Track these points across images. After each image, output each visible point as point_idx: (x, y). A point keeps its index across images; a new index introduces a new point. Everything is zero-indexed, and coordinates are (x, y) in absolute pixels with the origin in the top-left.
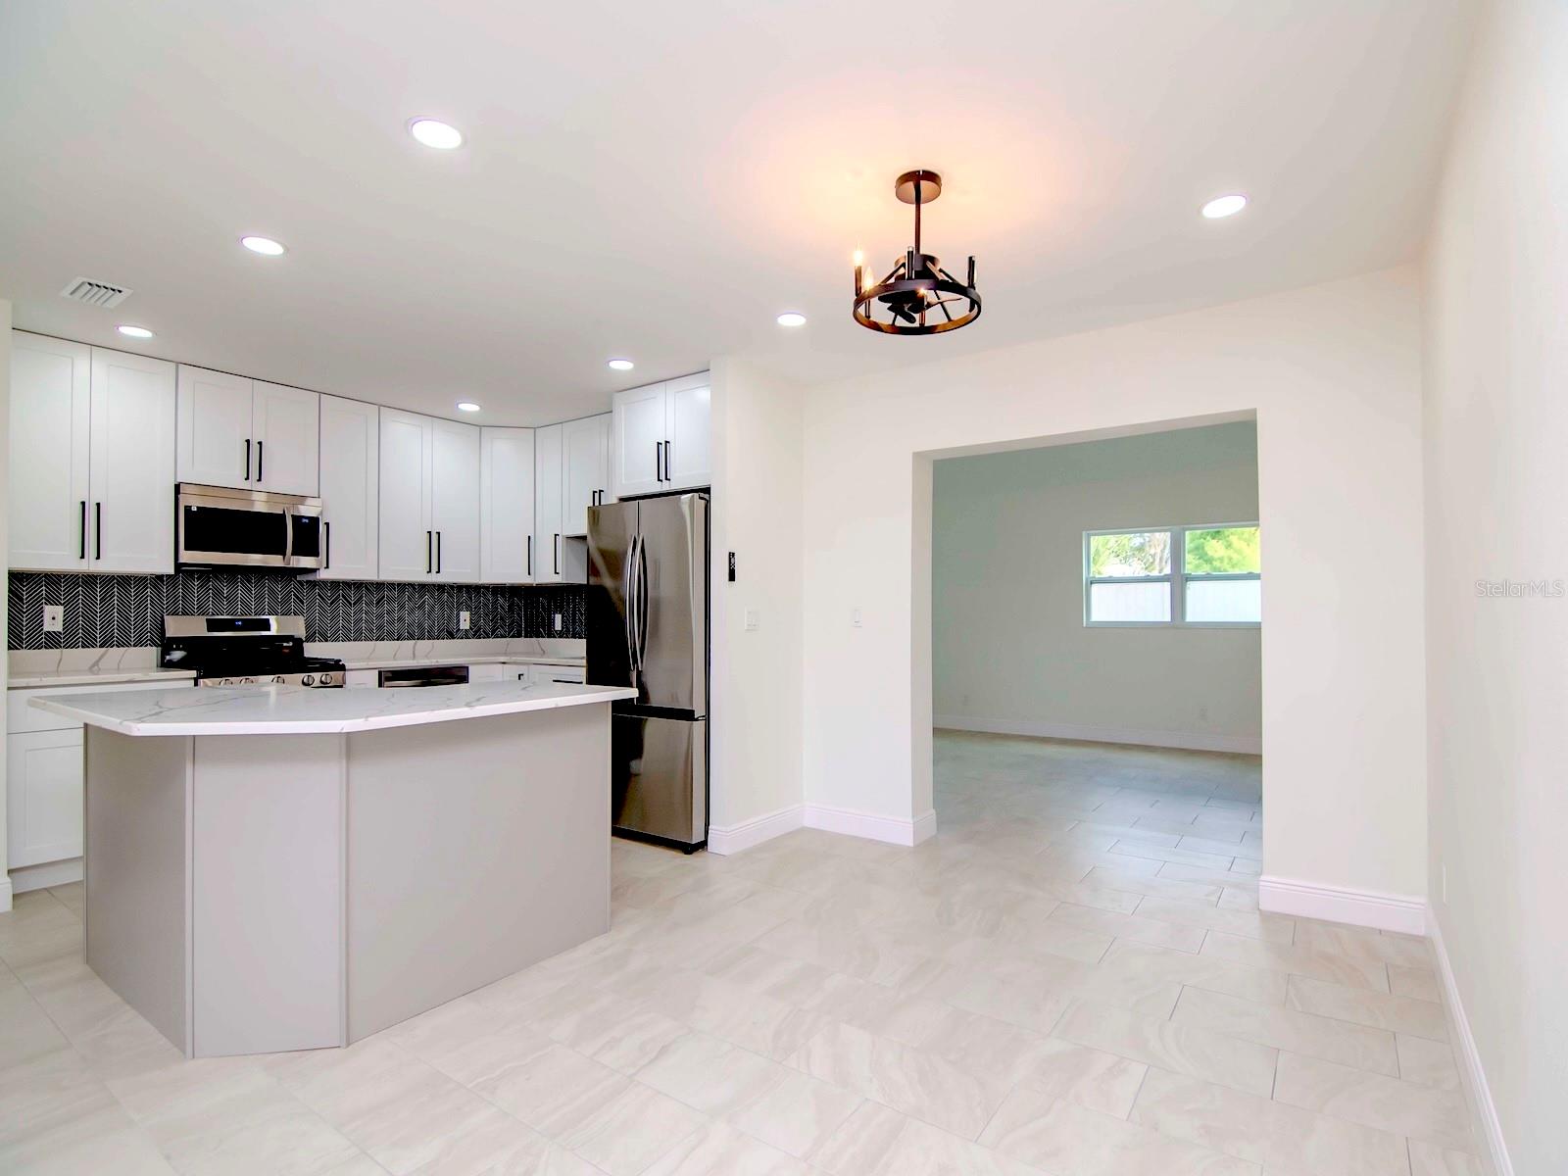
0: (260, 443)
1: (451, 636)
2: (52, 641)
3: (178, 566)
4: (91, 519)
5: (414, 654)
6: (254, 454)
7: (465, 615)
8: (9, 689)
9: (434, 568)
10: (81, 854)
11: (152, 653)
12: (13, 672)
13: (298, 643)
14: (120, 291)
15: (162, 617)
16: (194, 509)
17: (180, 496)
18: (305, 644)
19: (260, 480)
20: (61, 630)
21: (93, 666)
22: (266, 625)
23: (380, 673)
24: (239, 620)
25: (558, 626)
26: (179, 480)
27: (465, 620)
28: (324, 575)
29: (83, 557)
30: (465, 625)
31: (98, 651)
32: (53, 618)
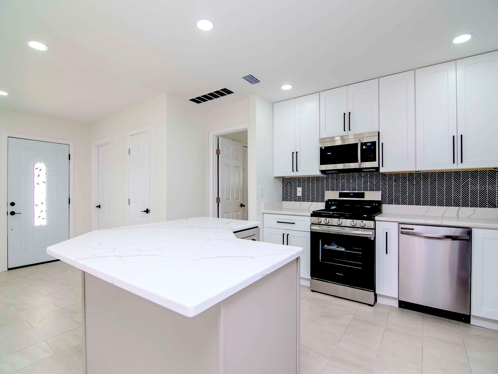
6: (347, 119)
22: (362, 195)
24: (352, 193)
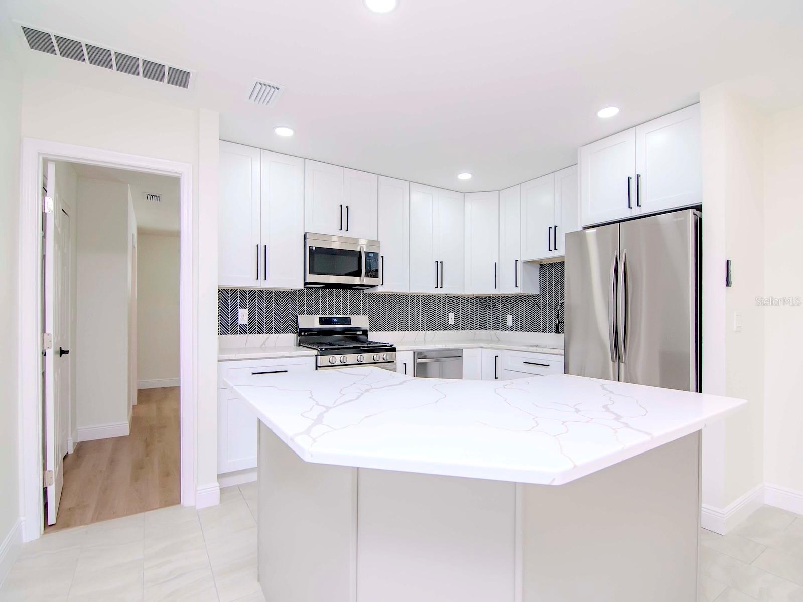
0: (347, 207)
1: (444, 329)
2: (243, 330)
3: (305, 284)
4: (262, 254)
5: (425, 340)
7: (451, 315)
8: (219, 361)
9: (439, 285)
10: (256, 466)
11: (292, 337)
12: (222, 350)
13: (365, 332)
14: (278, 89)
15: (297, 316)
16: (314, 248)
17: (307, 241)
18: (368, 333)
19: (347, 230)
20: (247, 323)
21: (262, 345)
23: (414, 352)
25: (510, 323)
26: (306, 231)
27: (451, 318)
28: (380, 290)
29: (258, 279)
30: (451, 321)
31: (265, 335)
32: (243, 316)
